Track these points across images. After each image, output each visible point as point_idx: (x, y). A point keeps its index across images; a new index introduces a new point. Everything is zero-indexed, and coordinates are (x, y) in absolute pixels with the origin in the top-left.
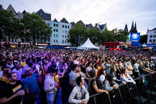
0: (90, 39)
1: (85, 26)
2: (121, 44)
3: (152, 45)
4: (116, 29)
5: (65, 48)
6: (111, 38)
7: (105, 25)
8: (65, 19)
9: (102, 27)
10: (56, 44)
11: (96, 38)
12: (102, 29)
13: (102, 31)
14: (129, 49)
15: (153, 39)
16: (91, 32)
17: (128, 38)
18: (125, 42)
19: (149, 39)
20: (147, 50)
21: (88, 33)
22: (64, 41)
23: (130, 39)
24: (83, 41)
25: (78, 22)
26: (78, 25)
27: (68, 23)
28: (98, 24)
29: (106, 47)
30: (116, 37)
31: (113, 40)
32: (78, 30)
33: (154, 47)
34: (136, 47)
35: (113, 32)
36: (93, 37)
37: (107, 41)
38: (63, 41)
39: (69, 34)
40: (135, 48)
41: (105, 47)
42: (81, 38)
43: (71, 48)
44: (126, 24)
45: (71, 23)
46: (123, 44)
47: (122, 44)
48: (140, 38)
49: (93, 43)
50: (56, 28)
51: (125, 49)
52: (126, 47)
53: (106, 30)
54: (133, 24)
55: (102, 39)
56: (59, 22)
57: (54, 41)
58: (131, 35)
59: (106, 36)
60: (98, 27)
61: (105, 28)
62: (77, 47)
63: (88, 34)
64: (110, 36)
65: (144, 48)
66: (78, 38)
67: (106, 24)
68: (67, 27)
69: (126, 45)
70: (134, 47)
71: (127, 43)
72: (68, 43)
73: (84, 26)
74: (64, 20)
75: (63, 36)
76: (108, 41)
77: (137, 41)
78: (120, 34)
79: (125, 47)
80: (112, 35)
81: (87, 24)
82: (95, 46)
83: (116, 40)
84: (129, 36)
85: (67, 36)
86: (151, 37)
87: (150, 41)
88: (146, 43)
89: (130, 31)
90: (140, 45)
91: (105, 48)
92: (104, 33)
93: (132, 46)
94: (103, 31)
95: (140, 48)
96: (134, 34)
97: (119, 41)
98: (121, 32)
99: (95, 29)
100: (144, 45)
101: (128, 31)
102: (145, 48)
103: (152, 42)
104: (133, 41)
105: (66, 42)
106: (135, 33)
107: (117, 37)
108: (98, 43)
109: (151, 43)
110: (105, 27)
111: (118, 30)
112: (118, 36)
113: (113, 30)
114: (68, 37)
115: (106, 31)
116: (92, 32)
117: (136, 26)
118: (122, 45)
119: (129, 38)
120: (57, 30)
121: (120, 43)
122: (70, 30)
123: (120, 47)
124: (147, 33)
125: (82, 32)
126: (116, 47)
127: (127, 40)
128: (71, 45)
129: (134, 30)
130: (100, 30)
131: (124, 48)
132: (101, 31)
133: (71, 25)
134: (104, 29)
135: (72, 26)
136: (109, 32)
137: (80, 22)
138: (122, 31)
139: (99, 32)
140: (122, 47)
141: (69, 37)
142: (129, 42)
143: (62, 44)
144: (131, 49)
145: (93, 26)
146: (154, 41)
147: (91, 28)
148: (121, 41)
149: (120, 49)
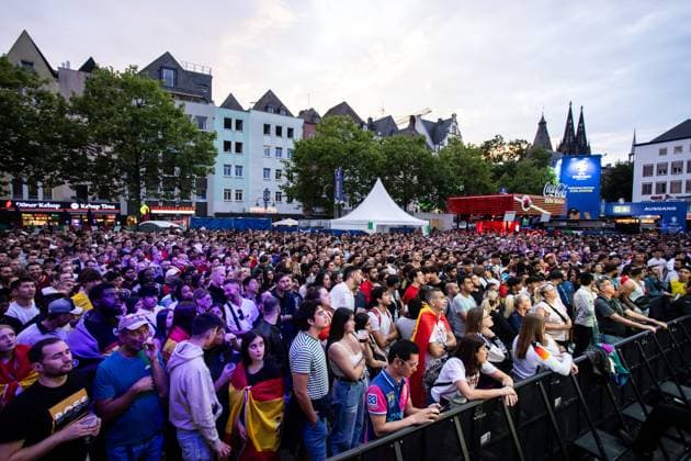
0: (387, 186)
1: (365, 129)
2: (523, 203)
3: (655, 209)
4: (497, 141)
5: (276, 224)
6: (478, 180)
7: (450, 120)
8: (274, 96)
9: (438, 130)
10: (233, 207)
11: (412, 178)
12: (436, 138)
13: (437, 146)
14: (556, 224)
16: (391, 155)
17: (553, 177)
18: (537, 197)
19: (639, 180)
20: (633, 229)
21: (376, 158)
22: (273, 196)
23: (561, 181)
24: (354, 195)
25: (331, 112)
26: (331, 123)
27: (288, 114)
28: (419, 116)
29: (457, 221)
30: (498, 173)
31: (486, 188)
32: (334, 145)
33: (662, 214)
34: (588, 217)
35: (486, 154)
36: (401, 176)
37: (460, 193)
38: (267, 192)
39: (292, 164)
40: (583, 220)
41: (451, 217)
42: (347, 179)
43: (303, 223)
44: (543, 118)
45: (302, 113)
46: (533, 206)
47: (527, 205)
48: (602, 176)
49: (399, 204)
50: (233, 136)
51: (541, 226)
52: (546, 216)
53: (456, 142)
54: (570, 116)
55: (439, 183)
56: (248, 111)
57: (227, 194)
58: (564, 166)
59: (454, 170)
60: (421, 129)
61: (450, 136)
62: (327, 221)
63: (377, 162)
64: (474, 172)
65: (619, 221)
66: (334, 183)
67: (454, 116)
68: (285, 132)
69: (545, 207)
70: (577, 217)
71: (548, 201)
72: (289, 201)
73: (356, 125)
74: (270, 103)
75: (267, 171)
76: (467, 191)
77: (590, 189)
78: (517, 159)
79: (539, 215)
80: (484, 166)
81: (370, 119)
82: (411, 214)
83: (501, 186)
84: (557, 170)
85: (283, 172)
86: (648, 171)
87: (647, 189)
88: (628, 199)
89: (559, 150)
90: (603, 208)
91: (455, 224)
92: (447, 158)
93: (569, 212)
94: (441, 147)
95: (603, 220)
96: (574, 159)
97: (512, 191)
98: (520, 152)
99: (408, 140)
100: (621, 209)
101: (551, 148)
102: (626, 221)
103: (654, 194)
104: (574, 190)
105: (279, 197)
106: (581, 158)
107: (505, 175)
108: (421, 202)
109: (647, 198)
110: (451, 130)
111: (508, 142)
112: (510, 167)
113: (487, 143)
114: (290, 178)
115: (457, 150)
116: (396, 155)
117: (583, 127)
118: (526, 210)
119: (558, 179)
120: (239, 147)
121: (516, 198)
122: (297, 145)
123: (519, 219)
124: (630, 155)
125: (352, 151)
126: (502, 219)
127: (548, 188)
128: (300, 211)
129: (576, 144)
130: (428, 147)
131: (535, 223)
132: (432, 147)
133: (301, 121)
134: (449, 140)
135: (304, 127)
136: (471, 151)
137: (343, 109)
138: (524, 147)
139: (425, 151)
140: (527, 217)
141: (295, 174)
142: (556, 197)
143: (261, 210)
144: (565, 224)
145: (400, 127)
146: (662, 187)
147: (391, 134)
148: (522, 192)
149: (518, 227)
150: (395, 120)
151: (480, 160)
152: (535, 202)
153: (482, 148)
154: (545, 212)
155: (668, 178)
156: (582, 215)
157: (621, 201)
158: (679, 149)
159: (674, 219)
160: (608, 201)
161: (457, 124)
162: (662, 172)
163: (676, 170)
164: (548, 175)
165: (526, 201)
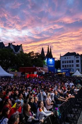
3: (65, 71)
4: (32, 52)
6: (28, 63)
11: (9, 61)
12: (16, 50)
13: (16, 53)
14: (46, 75)
17: (45, 63)
19: (62, 64)
20: (61, 75)
23: (47, 64)
28: (12, 43)
30: (33, 60)
31: (29, 65)
36: (5, 61)
37: (23, 66)
40: (52, 73)
41: (20, 73)
44: (43, 48)
47: (39, 70)
48: (55, 63)
51: (43, 75)
53: (22, 52)
54: (48, 48)
55: (17, 63)
58: (47, 60)
59: (21, 60)
60: (12, 47)
61: (20, 50)
64: (26, 60)
65: (59, 74)
67: (21, 45)
71: (44, 69)
77: (53, 66)
78: (37, 57)
80: (29, 59)
82: (8, 72)
83: (33, 64)
86: (63, 62)
87: (63, 66)
88: (60, 69)
89: (46, 56)
90: (55, 70)
91: (21, 75)
92: (19, 56)
93: (49, 71)
94: (18, 53)
95: (56, 73)
97: (36, 66)
98: (38, 56)
99: (8, 50)
100: (59, 71)
102: (60, 74)
104: (50, 66)
106: (51, 58)
107: (34, 62)
109: (63, 68)
110: (20, 48)
111: (35, 53)
113: (30, 53)
118: (39, 71)
121: (37, 68)
124: (60, 58)
126: (34, 74)
127: (44, 66)
129: (50, 55)
130: (14, 52)
136: (25, 54)
138: (39, 55)
142: (46, 68)
144: (48, 74)
145: (6, 46)
146: (65, 66)
147: (3, 48)
148: (38, 66)
149: (37, 76)
150: (4, 43)
151: (28, 57)
152: (41, 69)
153: (28, 54)
154: (44, 72)
155: (66, 64)
156: (52, 72)
157: (59, 69)
158: (68, 58)
159: (68, 73)
161: (22, 47)
162: (65, 63)
163: (68, 62)
164: (44, 62)
165: (39, 69)
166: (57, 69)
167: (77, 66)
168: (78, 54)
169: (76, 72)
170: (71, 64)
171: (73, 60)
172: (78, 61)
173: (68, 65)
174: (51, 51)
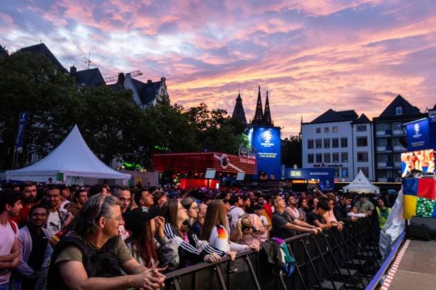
2: (222, 161)
3: (316, 174)
4: (202, 109)
7: (158, 85)
14: (249, 183)
15: (315, 151)
17: (246, 143)
18: (234, 156)
19: (306, 151)
20: (303, 188)
23: (252, 146)
28: (129, 74)
30: (201, 137)
33: (321, 177)
34: (273, 178)
35: (193, 119)
40: (270, 180)
44: (239, 96)
46: (230, 164)
47: (225, 164)
48: (282, 147)
52: (241, 176)
58: (254, 134)
61: (158, 97)
65: (294, 182)
67: (163, 80)
69: (240, 166)
70: (266, 178)
71: (242, 160)
77: (273, 155)
78: (218, 126)
79: (235, 174)
81: (73, 68)
84: (249, 137)
86: (310, 144)
87: (310, 158)
88: (300, 167)
89: (252, 123)
90: (283, 172)
93: (260, 174)
95: (284, 181)
96: (262, 129)
98: (221, 121)
99: (113, 92)
100: (295, 173)
101: (246, 121)
102: (299, 182)
103: (315, 163)
104: (262, 155)
106: (266, 128)
107: (208, 139)
109: (311, 165)
110: (160, 91)
113: (193, 109)
117: (269, 108)
118: (224, 168)
119: (250, 144)
121: (216, 156)
124: (300, 134)
127: (242, 150)
129: (263, 119)
132: (141, 106)
134: (158, 101)
140: (225, 174)
142: (248, 158)
144: (256, 184)
145: (108, 83)
146: (319, 157)
147: (96, 85)
148: (221, 152)
149: (218, 185)
152: (232, 161)
154: (240, 171)
155: (323, 151)
156: (269, 176)
157: (295, 166)
158: (327, 129)
159: (328, 182)
160: (287, 167)
161: (166, 87)
162: (319, 145)
163: (327, 145)
164: (243, 141)
165: (225, 160)
166: (290, 167)
167: (361, 157)
168: (363, 115)
169: (356, 180)
170: (340, 150)
171: (344, 135)
172: (362, 142)
173: (327, 156)
174: (267, 108)
